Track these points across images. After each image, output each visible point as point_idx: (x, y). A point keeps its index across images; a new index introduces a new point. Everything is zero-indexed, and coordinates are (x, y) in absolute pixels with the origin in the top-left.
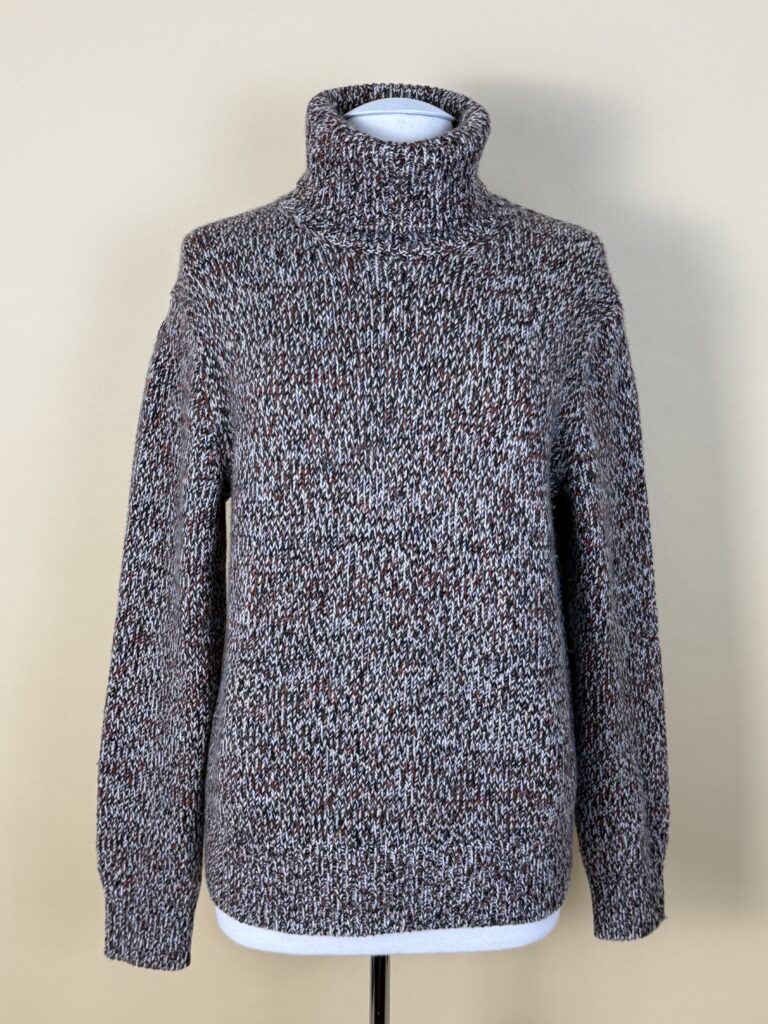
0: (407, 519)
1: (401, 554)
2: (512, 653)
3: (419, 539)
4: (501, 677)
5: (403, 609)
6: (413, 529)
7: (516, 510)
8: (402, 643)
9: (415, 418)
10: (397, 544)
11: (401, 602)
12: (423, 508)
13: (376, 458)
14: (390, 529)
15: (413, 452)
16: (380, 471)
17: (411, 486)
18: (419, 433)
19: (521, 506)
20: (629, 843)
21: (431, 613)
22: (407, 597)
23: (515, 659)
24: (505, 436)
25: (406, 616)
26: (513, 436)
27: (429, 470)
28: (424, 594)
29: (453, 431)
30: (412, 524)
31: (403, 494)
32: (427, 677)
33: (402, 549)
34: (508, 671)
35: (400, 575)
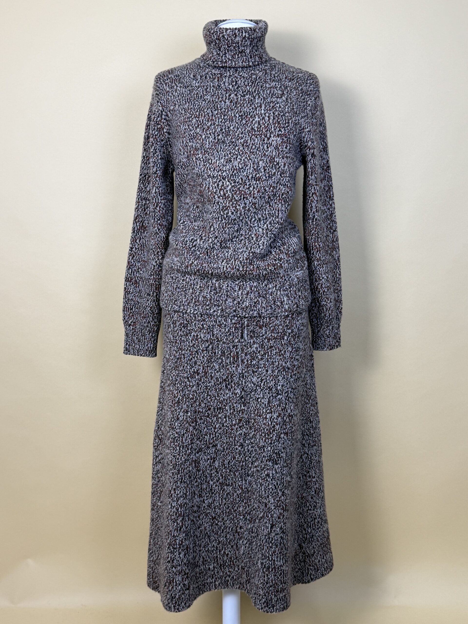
0: (232, 170)
1: (228, 183)
2: (269, 216)
3: (236, 178)
4: (265, 225)
5: (227, 203)
6: (234, 174)
7: (275, 163)
8: (227, 216)
9: (236, 134)
10: (226, 180)
11: (227, 201)
12: (238, 166)
13: (221, 148)
14: (224, 174)
15: (235, 147)
16: (222, 153)
17: (234, 158)
18: (238, 140)
19: (277, 162)
20: (326, 311)
21: (239, 205)
22: (229, 199)
23: (270, 218)
24: (271, 137)
25: (229, 206)
26: (274, 136)
27: (241, 153)
28: (236, 198)
29: (251, 138)
30: (233, 172)
32: (236, 229)
33: (229, 181)
34: (268, 223)
35: (227, 191)
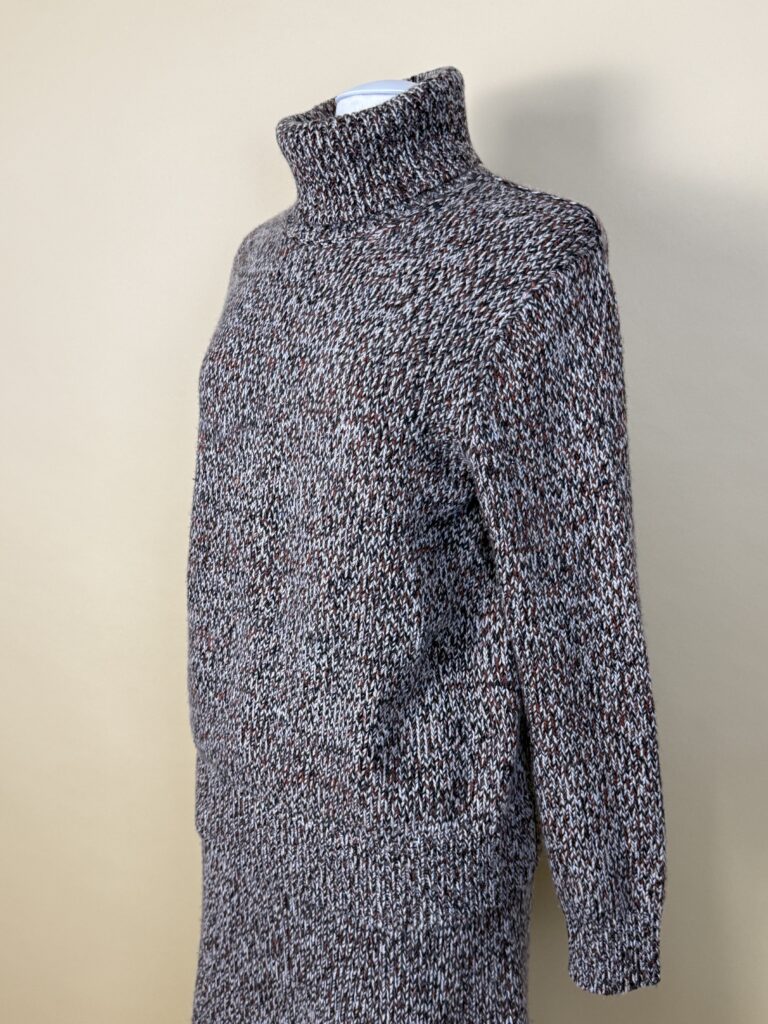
0: (268, 499)
1: (260, 529)
2: (334, 633)
3: (277, 517)
4: (324, 659)
5: (259, 579)
6: (272, 508)
7: (346, 494)
8: (254, 610)
9: (277, 406)
10: (257, 520)
11: (257, 572)
12: (282, 490)
13: (248, 440)
14: (253, 505)
15: (274, 438)
16: (250, 452)
17: (273, 469)
18: (279, 421)
19: (352, 490)
21: (284, 586)
22: (263, 569)
23: (337, 639)
24: (338, 420)
25: (261, 586)
26: (346, 420)
27: (287, 455)
28: (279, 568)
29: (304, 417)
30: (272, 504)
31: (265, 475)
32: (272, 645)
33: (262, 525)
34: (332, 652)
35: (258, 549)
